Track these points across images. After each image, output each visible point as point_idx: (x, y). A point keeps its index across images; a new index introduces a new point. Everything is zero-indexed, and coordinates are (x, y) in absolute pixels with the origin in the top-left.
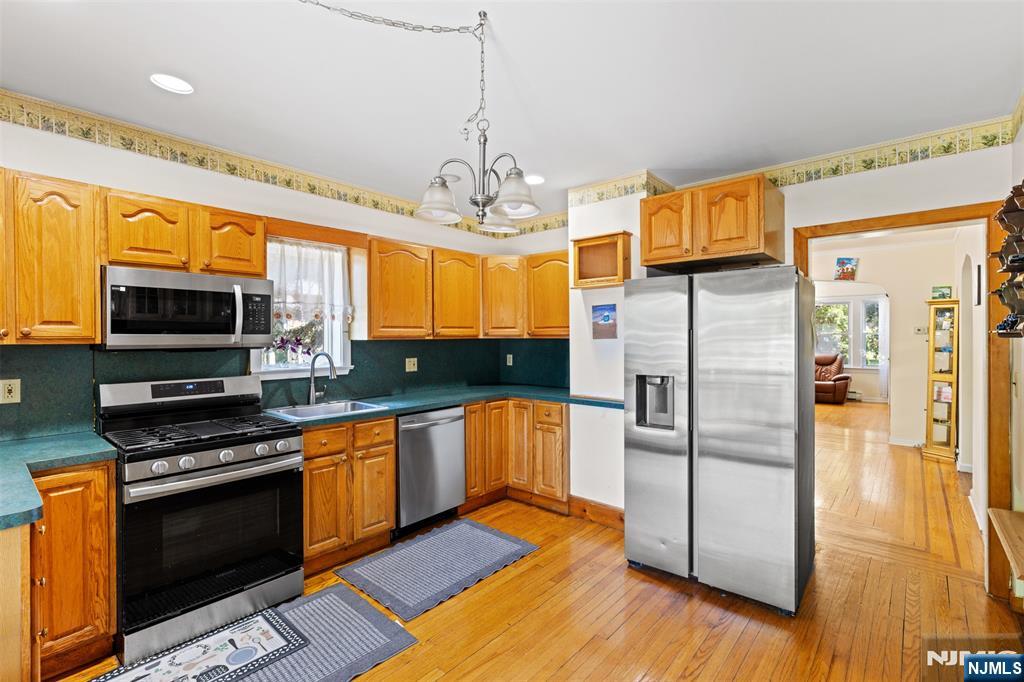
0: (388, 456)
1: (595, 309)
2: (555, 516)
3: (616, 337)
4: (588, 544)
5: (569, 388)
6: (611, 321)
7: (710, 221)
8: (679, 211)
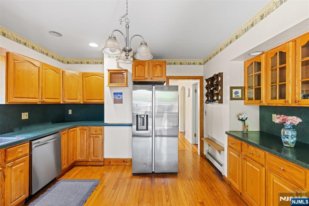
0: (25, 162)
1: (115, 94)
2: (99, 167)
3: (122, 103)
4: (117, 173)
5: (104, 120)
6: (121, 98)
7: (153, 71)
8: (144, 66)
